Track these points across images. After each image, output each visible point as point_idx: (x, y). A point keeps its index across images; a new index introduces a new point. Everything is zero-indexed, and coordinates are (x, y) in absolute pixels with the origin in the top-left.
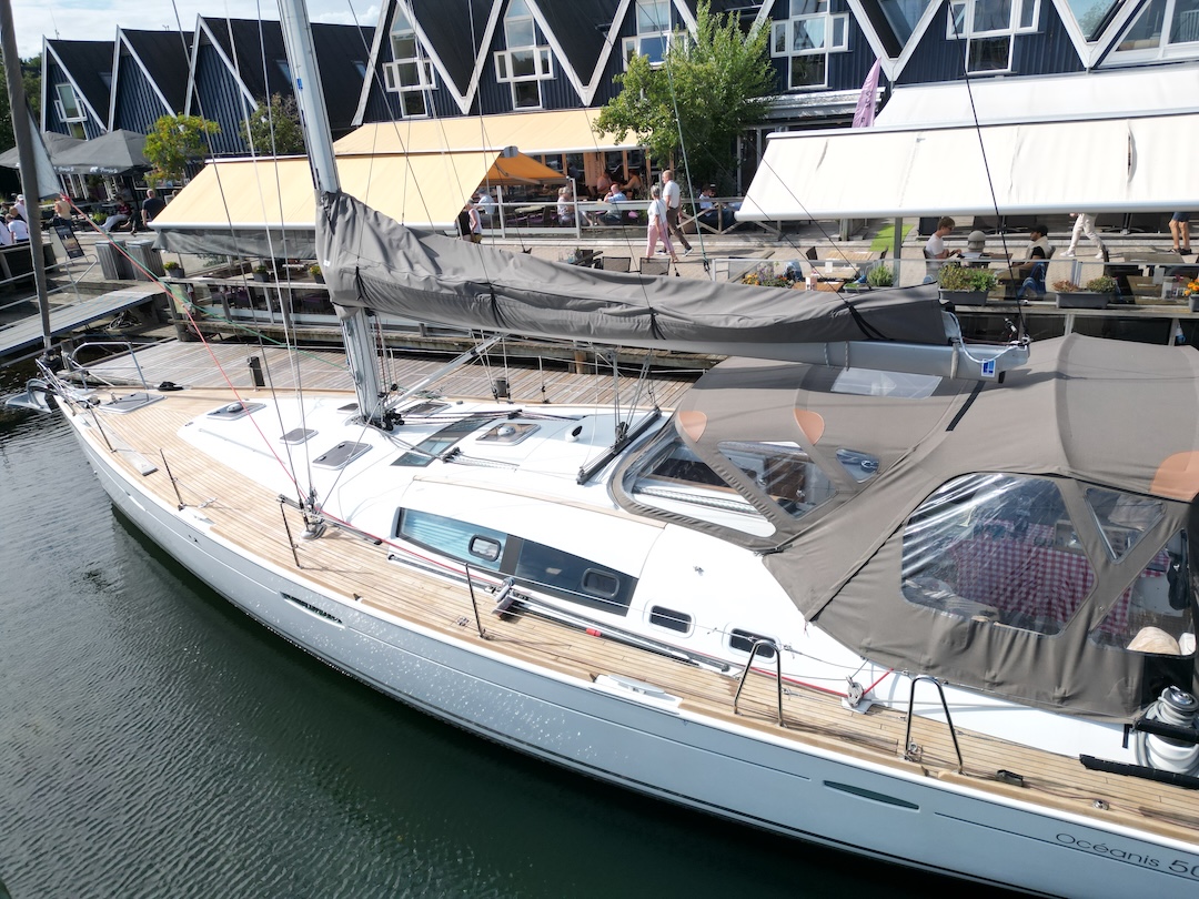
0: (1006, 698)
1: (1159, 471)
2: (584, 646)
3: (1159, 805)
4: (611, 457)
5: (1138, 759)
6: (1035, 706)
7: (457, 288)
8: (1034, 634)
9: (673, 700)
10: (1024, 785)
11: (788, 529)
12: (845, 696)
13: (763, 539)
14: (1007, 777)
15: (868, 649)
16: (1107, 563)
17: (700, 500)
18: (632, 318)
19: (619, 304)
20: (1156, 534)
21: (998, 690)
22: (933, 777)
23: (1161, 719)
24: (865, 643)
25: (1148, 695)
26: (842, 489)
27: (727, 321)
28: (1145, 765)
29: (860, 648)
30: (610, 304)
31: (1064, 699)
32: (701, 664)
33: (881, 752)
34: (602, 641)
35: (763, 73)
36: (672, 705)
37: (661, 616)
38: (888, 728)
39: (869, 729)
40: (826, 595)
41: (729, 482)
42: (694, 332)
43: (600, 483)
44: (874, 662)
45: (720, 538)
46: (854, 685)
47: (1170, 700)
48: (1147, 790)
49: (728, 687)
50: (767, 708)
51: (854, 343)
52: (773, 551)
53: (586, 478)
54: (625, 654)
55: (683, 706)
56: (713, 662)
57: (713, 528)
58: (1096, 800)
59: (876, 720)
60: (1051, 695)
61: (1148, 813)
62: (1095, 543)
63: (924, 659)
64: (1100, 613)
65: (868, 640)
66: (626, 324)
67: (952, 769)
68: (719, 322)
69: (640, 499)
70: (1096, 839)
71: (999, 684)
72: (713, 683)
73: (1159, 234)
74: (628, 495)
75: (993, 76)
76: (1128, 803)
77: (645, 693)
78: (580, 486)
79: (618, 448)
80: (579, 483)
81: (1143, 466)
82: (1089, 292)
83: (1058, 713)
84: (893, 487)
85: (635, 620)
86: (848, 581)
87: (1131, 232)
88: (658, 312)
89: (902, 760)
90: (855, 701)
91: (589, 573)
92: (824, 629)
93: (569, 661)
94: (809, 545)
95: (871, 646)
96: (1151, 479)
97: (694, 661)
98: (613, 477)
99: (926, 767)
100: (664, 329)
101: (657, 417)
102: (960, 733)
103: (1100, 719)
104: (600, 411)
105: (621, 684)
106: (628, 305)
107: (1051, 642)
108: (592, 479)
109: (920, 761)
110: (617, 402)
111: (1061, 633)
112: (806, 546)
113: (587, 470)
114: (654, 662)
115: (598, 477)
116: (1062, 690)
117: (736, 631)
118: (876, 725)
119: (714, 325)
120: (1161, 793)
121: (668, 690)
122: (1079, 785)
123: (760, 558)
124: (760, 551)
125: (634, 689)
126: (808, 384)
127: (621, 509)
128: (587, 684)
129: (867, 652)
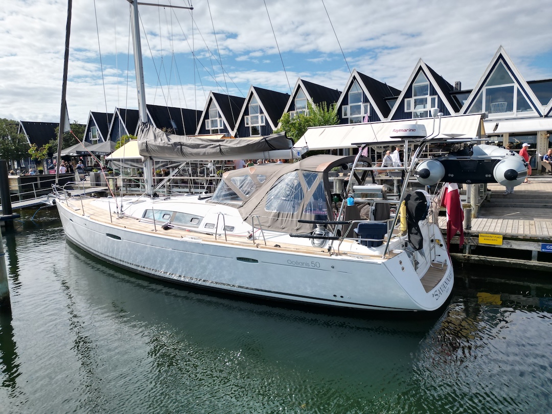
1: (319, 166)
2: (184, 233)
7: (172, 144)
8: (291, 213)
10: (280, 247)
11: (245, 200)
14: (277, 246)
18: (215, 148)
20: (317, 182)
21: (284, 230)
22: (259, 248)
26: (257, 186)
30: (210, 145)
31: (298, 230)
32: (214, 235)
34: (189, 232)
40: (249, 213)
42: (230, 150)
44: (257, 228)
46: (249, 233)
52: (241, 207)
54: (194, 234)
55: (203, 240)
57: (229, 205)
60: (295, 229)
62: (305, 186)
63: (268, 225)
64: (306, 204)
65: (256, 223)
84: (268, 183)
85: (201, 228)
86: (255, 209)
88: (221, 146)
91: (192, 219)
92: (247, 222)
94: (249, 203)
96: (316, 168)
100: (223, 151)
105: (189, 238)
106: (215, 145)
107: (295, 214)
111: (297, 212)
113: (202, 197)
116: (297, 227)
117: (225, 226)
119: (233, 147)
128: (180, 239)
129: (255, 226)
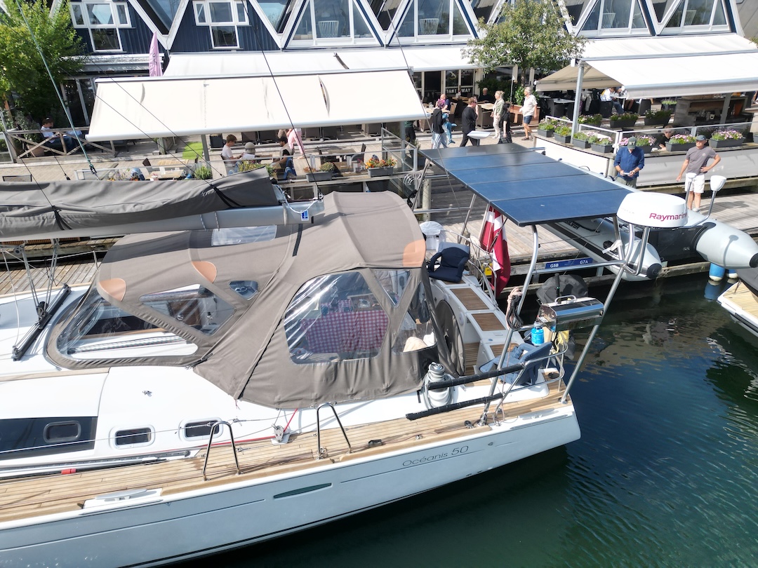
0: (361, 400)
1: (404, 254)
2: (62, 486)
3: (441, 425)
4: (38, 332)
5: (427, 407)
6: (375, 399)
8: (367, 359)
9: (155, 492)
10: (383, 444)
11: (207, 344)
12: (274, 437)
13: (190, 356)
14: (374, 443)
15: (280, 403)
16: (392, 309)
17: (129, 344)
18: (36, 217)
19: (20, 207)
20: (410, 288)
21: (356, 398)
22: (337, 462)
23: (432, 381)
24: (276, 399)
25: (423, 371)
26: (238, 307)
27: (124, 208)
28: (430, 408)
29: (275, 403)
30: (11, 208)
31: (388, 389)
32: (167, 458)
33: (305, 462)
34: (78, 475)
35: (71, 38)
36: (156, 496)
37: (125, 437)
38: (304, 446)
39: (293, 451)
40: (244, 378)
41: (155, 324)
42: (98, 220)
43: (36, 354)
44: (285, 409)
45: (157, 365)
46: (278, 428)
47: (434, 370)
48: (434, 420)
49: (193, 465)
50: (225, 467)
51: (220, 212)
52: (200, 362)
53: (21, 354)
54: (102, 477)
55: (164, 493)
56: (177, 453)
57: (149, 360)
58: (416, 436)
59: (295, 444)
60: (381, 389)
61: (439, 431)
62: (385, 300)
63: (313, 395)
64: (394, 336)
65: (278, 397)
66: (31, 222)
67: (345, 453)
68: (118, 209)
69: (76, 357)
70: (420, 457)
71: (356, 394)
72: (181, 467)
73: (337, 140)
74: (65, 356)
75: (230, 50)
76: (429, 431)
77: (130, 497)
78: (17, 362)
79: (43, 324)
80: (15, 360)
81: (397, 254)
82: (322, 172)
83: (386, 398)
84: (271, 297)
85: (104, 446)
86: (257, 365)
87: (325, 140)
88: (60, 209)
89: (318, 460)
90: (280, 438)
91: (49, 428)
92: (249, 400)
93: (53, 503)
94: (224, 350)
95: (281, 400)
96: (401, 259)
97: (162, 458)
98: (46, 347)
99: (332, 458)
100: (69, 221)
101: (68, 293)
102: (347, 429)
103: (406, 393)
104: (19, 298)
105: (107, 500)
106: (29, 206)
107: (375, 360)
108: (27, 353)
109: (328, 456)
110: (33, 288)
111: (379, 354)
112: (222, 352)
113: (20, 347)
114: (129, 472)
115: (32, 350)
116: (386, 384)
117: (188, 425)
118: (296, 447)
119: (114, 212)
120: (440, 419)
121: (148, 487)
122: (406, 432)
123: (191, 369)
124: (190, 365)
125: (120, 499)
126: (194, 244)
127: (64, 369)
128: (78, 513)
129: (279, 405)
